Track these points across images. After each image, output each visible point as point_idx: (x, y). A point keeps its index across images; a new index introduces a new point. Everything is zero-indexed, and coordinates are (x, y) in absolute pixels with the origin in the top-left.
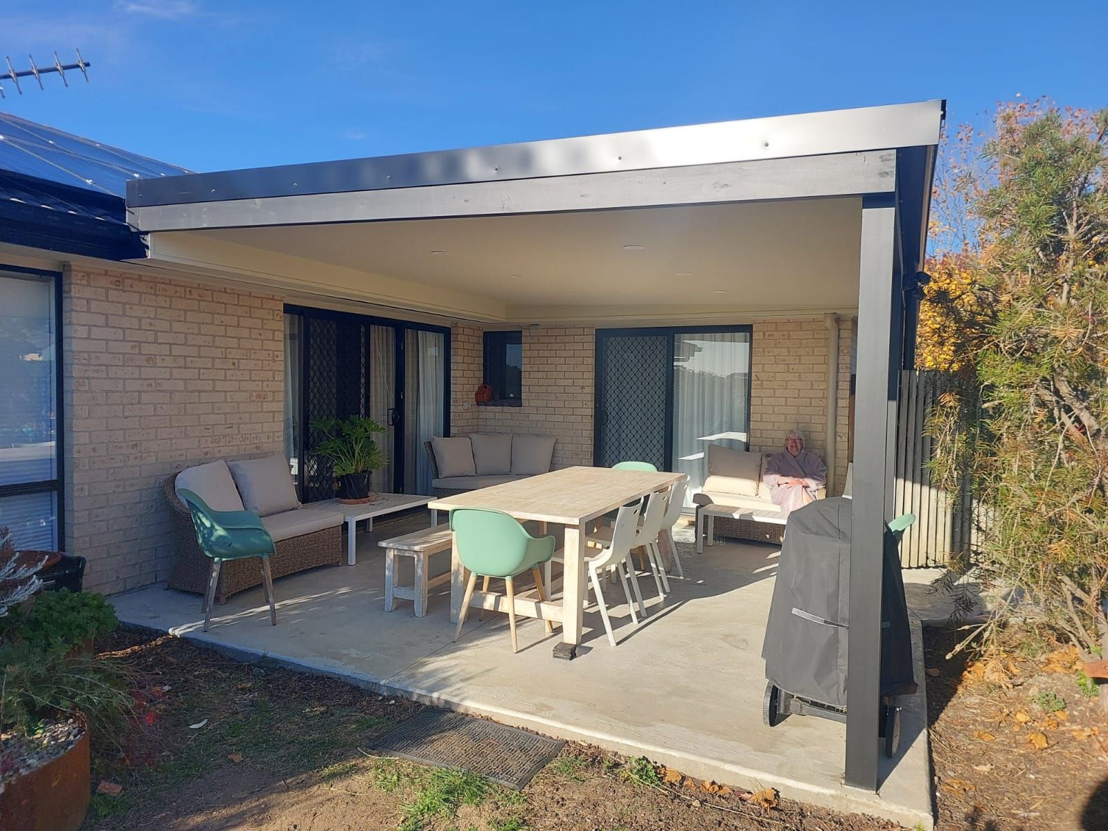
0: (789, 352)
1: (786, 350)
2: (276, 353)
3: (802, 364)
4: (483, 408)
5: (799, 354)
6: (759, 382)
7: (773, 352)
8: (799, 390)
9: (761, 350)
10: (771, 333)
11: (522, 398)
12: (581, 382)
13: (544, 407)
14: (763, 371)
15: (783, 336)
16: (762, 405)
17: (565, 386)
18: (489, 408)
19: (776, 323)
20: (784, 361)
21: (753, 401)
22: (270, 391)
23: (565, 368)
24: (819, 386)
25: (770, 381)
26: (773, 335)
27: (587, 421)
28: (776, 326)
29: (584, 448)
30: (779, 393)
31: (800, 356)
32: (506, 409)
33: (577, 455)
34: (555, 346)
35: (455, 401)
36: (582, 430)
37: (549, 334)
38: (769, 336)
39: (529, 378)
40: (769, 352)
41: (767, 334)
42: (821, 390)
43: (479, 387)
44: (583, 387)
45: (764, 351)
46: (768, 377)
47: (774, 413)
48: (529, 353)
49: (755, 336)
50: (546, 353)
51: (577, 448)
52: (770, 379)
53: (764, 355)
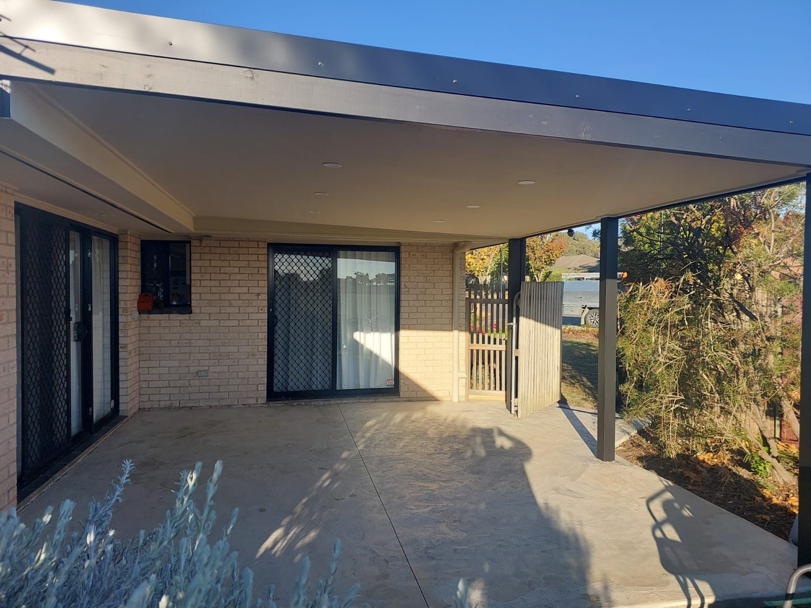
0: (426, 268)
1: (424, 266)
2: (10, 261)
3: (436, 276)
4: (145, 316)
5: (433, 269)
6: (407, 290)
7: (416, 267)
8: (434, 295)
9: (408, 265)
10: (414, 253)
11: (192, 305)
12: (256, 290)
13: (218, 313)
14: (409, 281)
15: (422, 255)
16: (409, 306)
17: (239, 293)
18: (152, 316)
19: (418, 246)
20: (423, 274)
21: (403, 304)
22: (5, 310)
23: (239, 277)
24: (446, 292)
25: (415, 288)
26: (415, 255)
27: (263, 324)
28: (418, 248)
29: (261, 349)
30: (420, 297)
31: (434, 271)
32: (173, 316)
33: (254, 355)
34: (228, 257)
35: (125, 310)
36: (258, 333)
37: (222, 245)
38: (413, 255)
39: (200, 286)
40: (413, 267)
41: (411, 254)
42: (448, 294)
43: (139, 296)
44: (258, 294)
45: (410, 266)
46: (413, 286)
47: (417, 312)
48: (199, 263)
49: (403, 255)
50: (219, 263)
51: (253, 349)
52: (414, 287)
53: (410, 270)
